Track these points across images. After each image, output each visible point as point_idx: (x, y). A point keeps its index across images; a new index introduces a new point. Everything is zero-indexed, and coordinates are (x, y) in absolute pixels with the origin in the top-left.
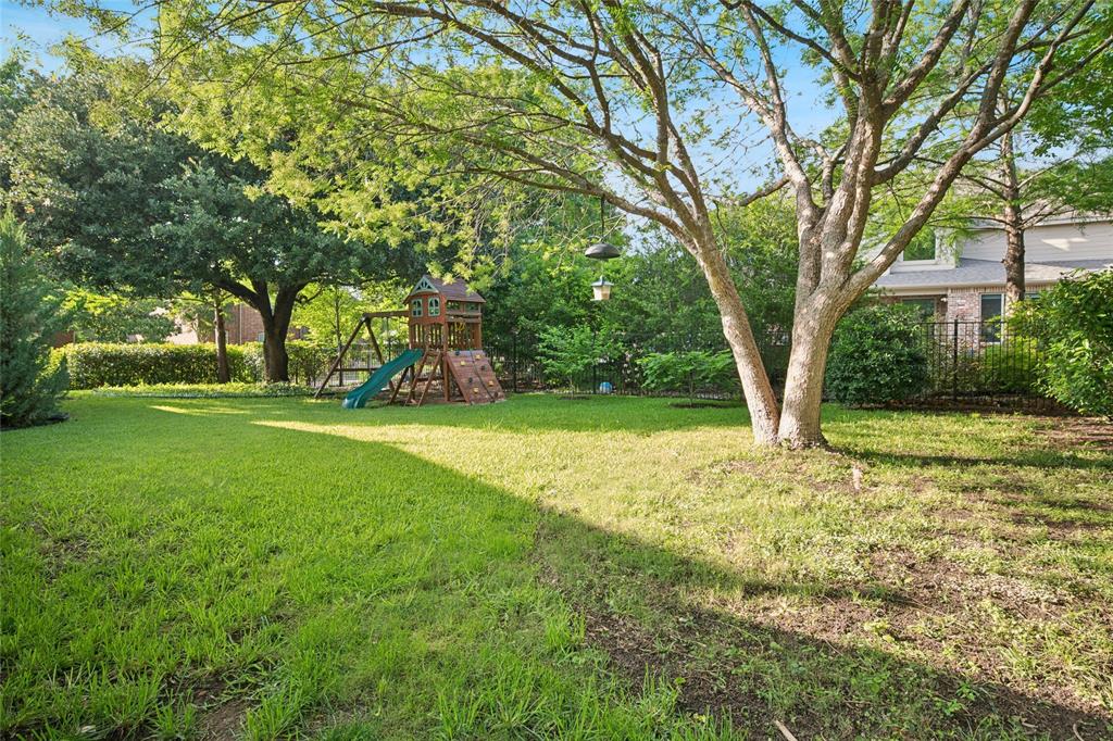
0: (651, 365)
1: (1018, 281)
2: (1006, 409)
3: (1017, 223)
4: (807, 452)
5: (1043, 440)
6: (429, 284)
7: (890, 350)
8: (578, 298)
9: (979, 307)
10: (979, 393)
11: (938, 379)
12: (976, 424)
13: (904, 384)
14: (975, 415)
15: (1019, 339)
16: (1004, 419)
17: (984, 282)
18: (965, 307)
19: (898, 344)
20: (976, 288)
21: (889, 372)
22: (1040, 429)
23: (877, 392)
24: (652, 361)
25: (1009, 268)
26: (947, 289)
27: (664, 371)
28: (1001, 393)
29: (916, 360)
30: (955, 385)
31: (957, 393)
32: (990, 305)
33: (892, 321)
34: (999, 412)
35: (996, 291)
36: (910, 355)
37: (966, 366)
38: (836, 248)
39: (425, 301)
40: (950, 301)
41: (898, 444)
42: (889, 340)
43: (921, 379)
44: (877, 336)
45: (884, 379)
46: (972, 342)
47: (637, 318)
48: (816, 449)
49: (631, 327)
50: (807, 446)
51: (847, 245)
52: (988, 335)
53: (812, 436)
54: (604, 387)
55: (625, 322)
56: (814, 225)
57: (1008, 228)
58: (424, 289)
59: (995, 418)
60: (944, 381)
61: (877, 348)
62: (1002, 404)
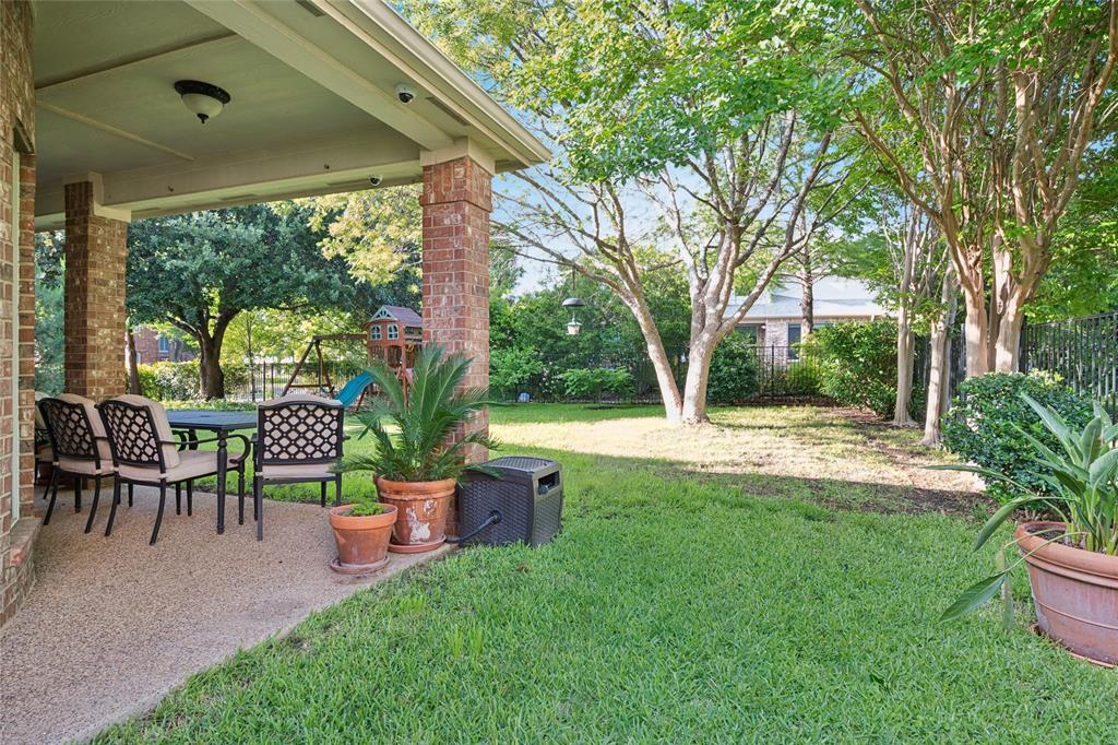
0: (571, 378)
1: (810, 319)
2: (802, 403)
3: (808, 279)
4: (700, 425)
5: (818, 418)
6: (388, 312)
7: (734, 366)
8: (499, 324)
9: (786, 333)
10: (787, 395)
11: (762, 385)
12: (785, 411)
13: (742, 388)
14: (784, 407)
15: (809, 358)
16: (800, 408)
17: (789, 315)
18: (777, 334)
19: (739, 361)
20: (784, 319)
21: (734, 380)
22: (818, 412)
23: (726, 394)
24: (571, 375)
25: (804, 310)
26: (765, 319)
27: (581, 381)
28: (800, 394)
29: (750, 372)
30: (772, 390)
31: (774, 395)
32: (794, 332)
33: (735, 345)
34: (798, 405)
35: (797, 322)
36: (746, 369)
37: (778, 376)
38: (714, 307)
39: (384, 328)
40: (767, 328)
41: (744, 422)
42: (733, 358)
43: (753, 386)
44: (727, 356)
45: (731, 385)
46: (783, 360)
47: (549, 341)
48: (703, 423)
49: (545, 349)
50: (699, 421)
51: (720, 306)
52: (792, 355)
53: (702, 417)
54: (523, 397)
55: (541, 345)
56: (700, 291)
57: (804, 282)
58: (383, 317)
59: (795, 408)
60: (766, 387)
61: (726, 365)
62: (800, 402)
